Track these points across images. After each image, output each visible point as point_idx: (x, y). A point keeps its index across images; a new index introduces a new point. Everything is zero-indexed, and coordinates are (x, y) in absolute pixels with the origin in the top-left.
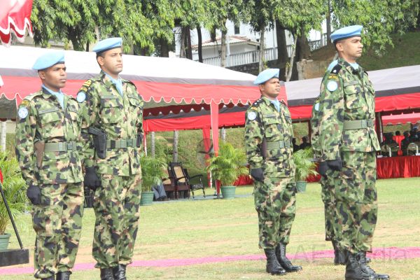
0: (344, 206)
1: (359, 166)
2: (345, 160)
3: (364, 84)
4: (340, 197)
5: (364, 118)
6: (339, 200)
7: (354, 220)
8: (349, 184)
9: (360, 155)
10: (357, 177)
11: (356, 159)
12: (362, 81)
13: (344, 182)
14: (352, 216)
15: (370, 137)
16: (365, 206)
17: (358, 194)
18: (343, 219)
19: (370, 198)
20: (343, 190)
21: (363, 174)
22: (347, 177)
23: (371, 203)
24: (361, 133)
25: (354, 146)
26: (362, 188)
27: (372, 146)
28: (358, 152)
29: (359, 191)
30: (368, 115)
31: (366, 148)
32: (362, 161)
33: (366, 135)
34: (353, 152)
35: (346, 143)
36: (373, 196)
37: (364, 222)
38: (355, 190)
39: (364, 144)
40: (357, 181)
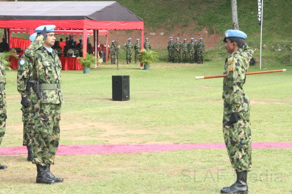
0: (40, 136)
1: (51, 113)
2: (43, 108)
3: (56, 61)
4: (37, 131)
5: (56, 83)
6: (37, 133)
7: (45, 145)
8: (44, 124)
9: (52, 106)
10: (50, 119)
11: (49, 108)
12: (54, 60)
13: (41, 122)
14: (44, 143)
15: (59, 95)
16: (53, 137)
17: (49, 130)
18: (39, 144)
19: (56, 131)
20: (40, 127)
21: (53, 118)
22: (43, 119)
23: (56, 135)
24: (53, 92)
25: (49, 100)
26: (52, 126)
27: (60, 100)
28: (51, 104)
29: (50, 128)
30: (57, 81)
31: (56, 101)
32: (53, 109)
33: (56, 93)
34: (48, 104)
35: (44, 98)
36: (57, 130)
37: (51, 146)
38: (48, 127)
39: (55, 99)
40: (50, 122)
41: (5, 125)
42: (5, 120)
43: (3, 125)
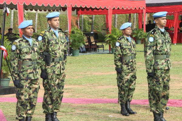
0: (154, 92)
1: (161, 76)
4: (152, 89)
5: (166, 54)
6: (152, 90)
7: (158, 99)
8: (156, 83)
9: (162, 71)
10: (160, 80)
11: (160, 72)
12: (165, 37)
13: (154, 82)
14: (157, 97)
15: (167, 63)
16: (163, 93)
17: (160, 88)
18: (153, 98)
19: (166, 89)
20: (154, 86)
21: (163, 79)
22: (156, 80)
23: (166, 91)
24: (163, 61)
25: (160, 67)
26: (162, 85)
27: (168, 67)
28: (161, 69)
30: (167, 53)
31: (165, 68)
32: (163, 73)
33: (165, 62)
34: (159, 69)
35: (156, 65)
37: (163, 99)
38: (159, 86)
39: (164, 66)
40: (160, 82)
41: (135, 83)
42: (135, 80)
43: (134, 83)
